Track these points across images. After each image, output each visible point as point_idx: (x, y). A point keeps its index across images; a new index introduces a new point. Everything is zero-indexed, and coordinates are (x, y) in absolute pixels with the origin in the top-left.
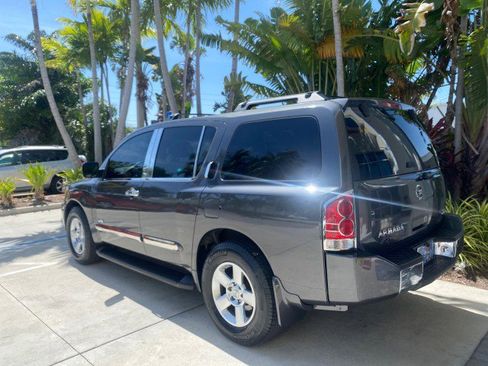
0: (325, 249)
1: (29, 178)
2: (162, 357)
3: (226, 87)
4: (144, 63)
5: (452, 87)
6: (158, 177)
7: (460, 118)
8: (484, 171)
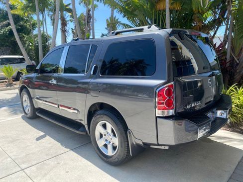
0: (157, 115)
1: (4, 72)
2: (67, 172)
3: (108, 25)
4: (64, 12)
5: (227, 26)
6: (66, 73)
7: (230, 43)
8: (241, 71)
